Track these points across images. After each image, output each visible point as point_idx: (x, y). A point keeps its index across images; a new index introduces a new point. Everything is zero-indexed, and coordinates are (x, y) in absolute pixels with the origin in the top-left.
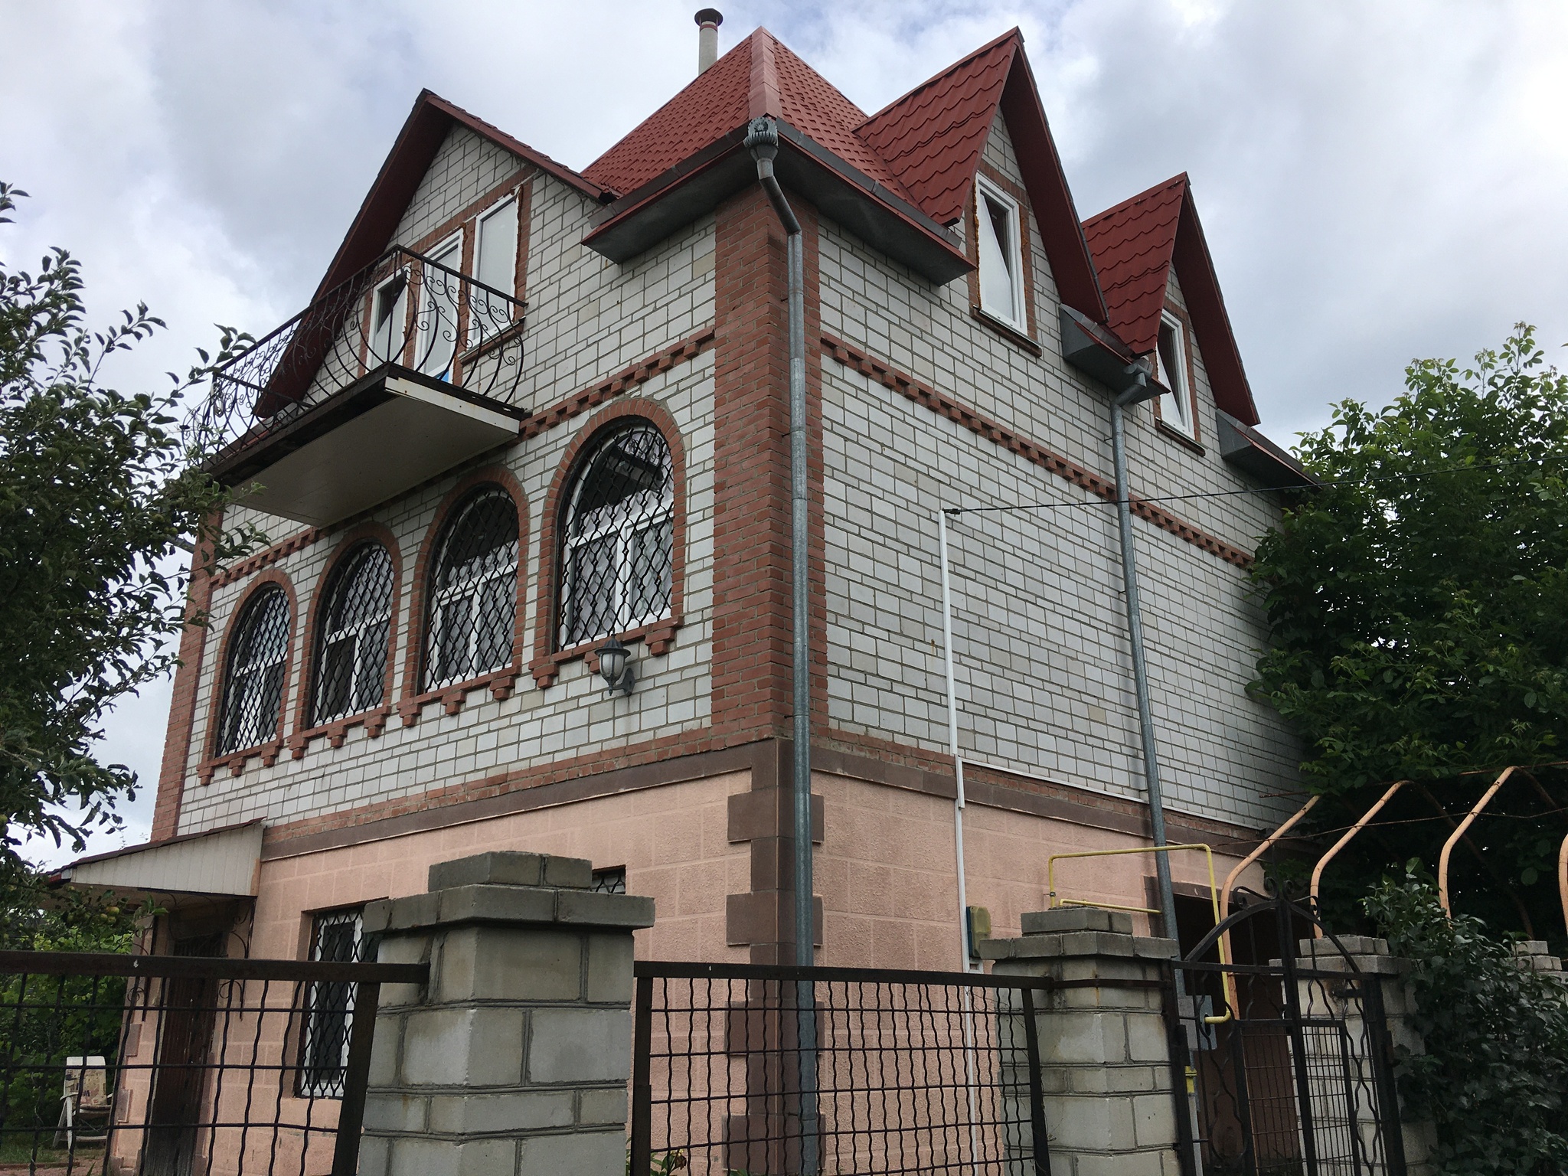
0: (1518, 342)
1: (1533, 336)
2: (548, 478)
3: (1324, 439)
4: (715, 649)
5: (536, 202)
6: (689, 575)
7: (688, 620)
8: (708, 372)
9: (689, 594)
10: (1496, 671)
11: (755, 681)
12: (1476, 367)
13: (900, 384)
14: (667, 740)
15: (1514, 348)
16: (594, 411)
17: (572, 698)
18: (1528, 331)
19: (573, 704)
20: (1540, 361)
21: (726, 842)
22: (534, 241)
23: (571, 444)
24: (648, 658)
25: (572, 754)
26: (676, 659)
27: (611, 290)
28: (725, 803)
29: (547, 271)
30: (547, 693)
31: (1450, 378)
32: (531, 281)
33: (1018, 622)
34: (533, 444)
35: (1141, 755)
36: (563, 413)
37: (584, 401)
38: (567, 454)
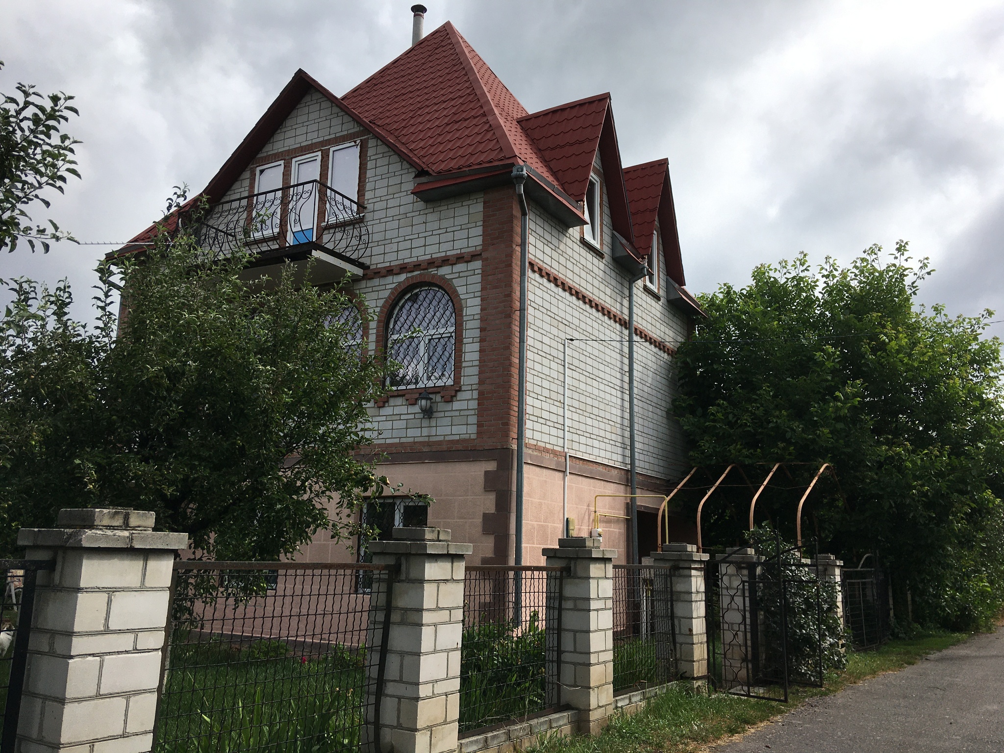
0: (800, 260)
1: (807, 258)
2: (381, 303)
3: (712, 298)
4: (479, 404)
5: (370, 152)
6: (465, 367)
7: (463, 388)
8: (477, 272)
9: (464, 376)
10: (777, 422)
11: (500, 422)
12: (779, 267)
13: (555, 281)
14: (452, 441)
15: (798, 263)
16: (409, 275)
17: (396, 415)
18: (805, 255)
19: (398, 417)
20: (808, 270)
21: (482, 490)
22: (369, 173)
23: (395, 288)
24: (441, 402)
25: (397, 441)
26: (456, 405)
27: (420, 215)
28: (483, 473)
29: (379, 193)
30: (381, 410)
31: (768, 272)
32: (368, 195)
33: (589, 389)
34: (370, 283)
35: (629, 448)
36: (390, 272)
37: (403, 268)
38: (392, 293)
